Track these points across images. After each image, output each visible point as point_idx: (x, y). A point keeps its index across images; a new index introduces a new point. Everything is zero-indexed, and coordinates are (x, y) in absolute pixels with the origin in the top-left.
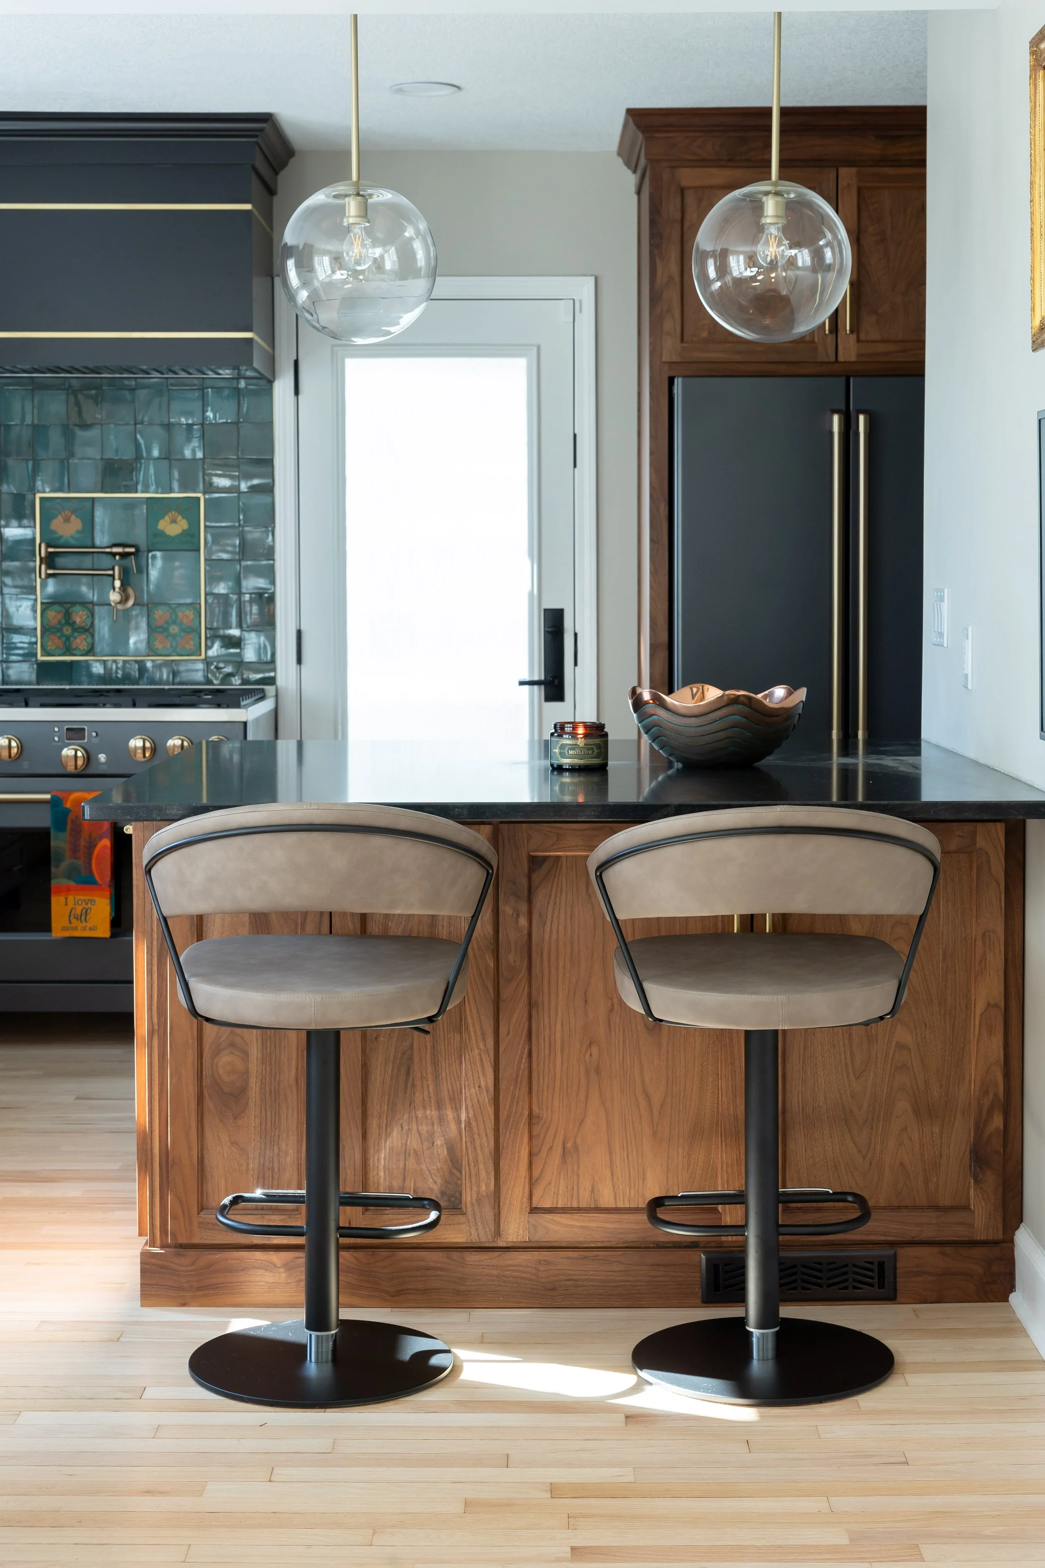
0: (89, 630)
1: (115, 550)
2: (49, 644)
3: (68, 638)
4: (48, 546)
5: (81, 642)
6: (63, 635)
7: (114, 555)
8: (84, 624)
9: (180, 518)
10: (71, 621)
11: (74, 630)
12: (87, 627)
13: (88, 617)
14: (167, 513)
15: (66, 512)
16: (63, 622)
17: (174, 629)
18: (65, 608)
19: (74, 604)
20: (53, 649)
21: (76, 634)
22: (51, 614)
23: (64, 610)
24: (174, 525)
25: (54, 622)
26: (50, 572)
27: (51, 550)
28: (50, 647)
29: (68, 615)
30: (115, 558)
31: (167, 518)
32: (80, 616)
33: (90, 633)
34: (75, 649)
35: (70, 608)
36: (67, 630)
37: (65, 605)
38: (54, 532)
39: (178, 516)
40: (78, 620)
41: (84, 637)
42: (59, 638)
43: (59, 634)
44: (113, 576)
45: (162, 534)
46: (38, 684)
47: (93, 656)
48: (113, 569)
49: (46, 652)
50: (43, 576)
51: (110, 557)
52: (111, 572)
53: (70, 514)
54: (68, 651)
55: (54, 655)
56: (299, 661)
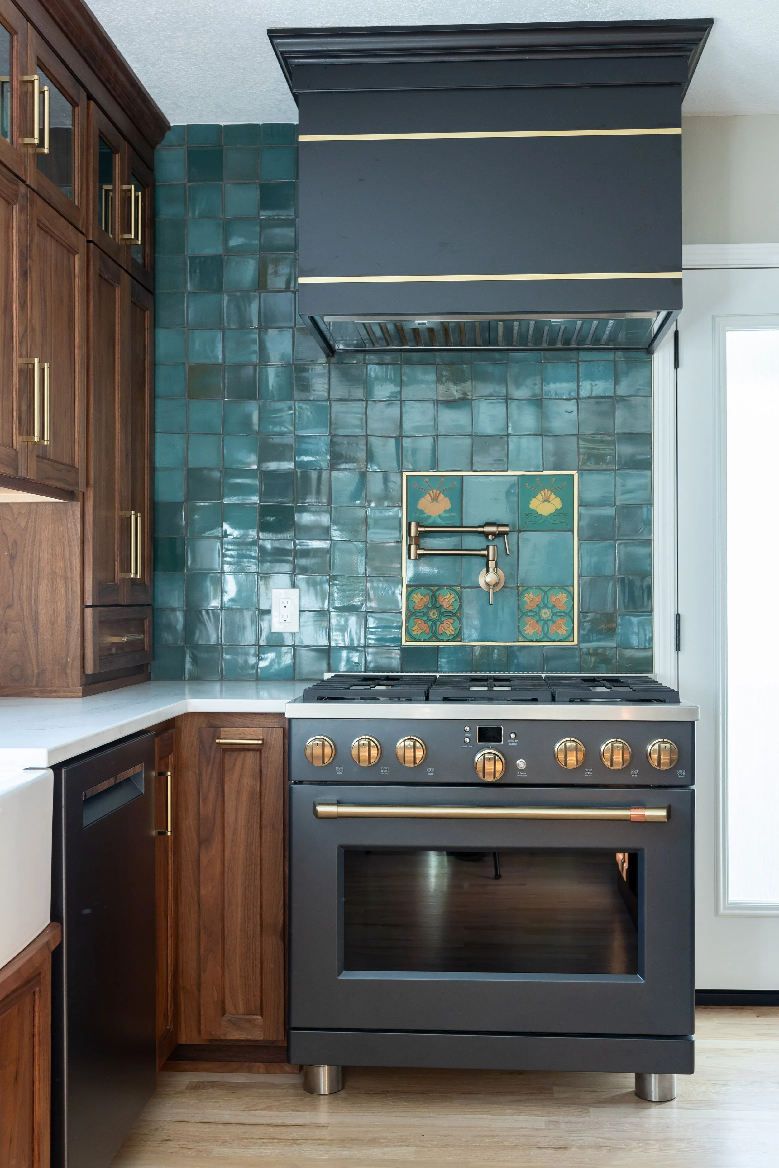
0: (457, 614)
1: (488, 529)
2: (414, 629)
3: (434, 623)
4: (418, 525)
5: (448, 627)
6: (429, 619)
7: (486, 534)
8: (451, 608)
9: (553, 496)
10: (438, 605)
11: (441, 614)
12: (454, 611)
13: (456, 600)
14: (539, 492)
15: (435, 491)
16: (430, 605)
17: (546, 614)
18: (431, 590)
19: (441, 586)
20: (419, 633)
21: (443, 619)
22: (417, 597)
23: (431, 594)
24: (546, 503)
25: (420, 606)
26: (419, 552)
27: (420, 529)
28: (416, 631)
29: (434, 598)
30: (487, 538)
31: (539, 496)
32: (447, 599)
33: (457, 617)
34: (441, 634)
35: (437, 590)
36: (434, 614)
37: (432, 588)
38: (422, 512)
39: (551, 494)
40: (445, 604)
41: (452, 621)
42: (425, 622)
43: (425, 618)
44: (487, 556)
45: (534, 513)
46: (402, 671)
47: (461, 641)
48: (487, 549)
49: (411, 637)
50: (413, 556)
51: (482, 539)
52: (486, 552)
53: (438, 492)
54: (435, 636)
55: (421, 641)
56: (678, 648)
